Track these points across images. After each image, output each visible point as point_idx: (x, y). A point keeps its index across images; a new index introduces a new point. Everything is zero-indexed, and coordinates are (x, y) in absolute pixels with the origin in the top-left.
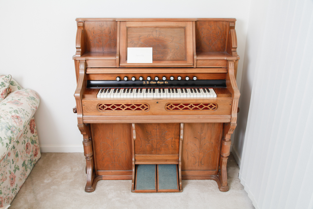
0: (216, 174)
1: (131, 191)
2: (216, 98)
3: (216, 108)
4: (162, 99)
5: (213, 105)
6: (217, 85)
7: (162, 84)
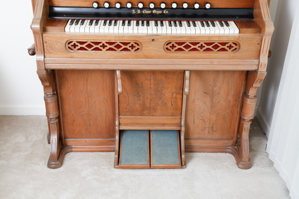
0: (233, 146)
1: (113, 166)
2: (238, 35)
3: (237, 50)
4: (160, 35)
5: (233, 45)
6: (241, 16)
7: (160, 14)
